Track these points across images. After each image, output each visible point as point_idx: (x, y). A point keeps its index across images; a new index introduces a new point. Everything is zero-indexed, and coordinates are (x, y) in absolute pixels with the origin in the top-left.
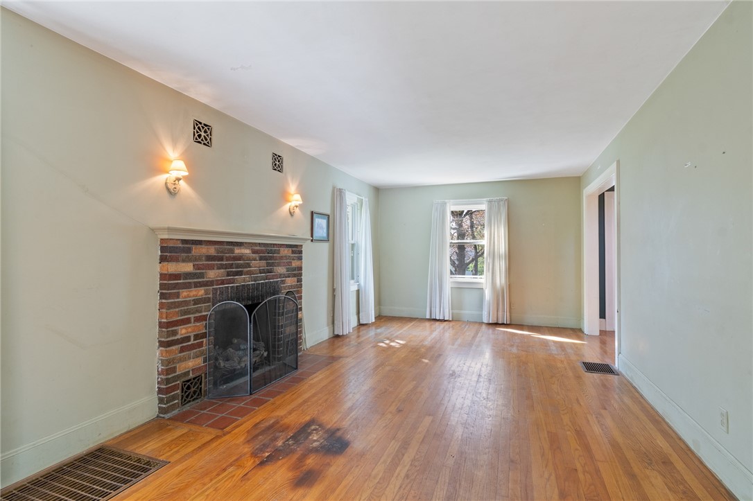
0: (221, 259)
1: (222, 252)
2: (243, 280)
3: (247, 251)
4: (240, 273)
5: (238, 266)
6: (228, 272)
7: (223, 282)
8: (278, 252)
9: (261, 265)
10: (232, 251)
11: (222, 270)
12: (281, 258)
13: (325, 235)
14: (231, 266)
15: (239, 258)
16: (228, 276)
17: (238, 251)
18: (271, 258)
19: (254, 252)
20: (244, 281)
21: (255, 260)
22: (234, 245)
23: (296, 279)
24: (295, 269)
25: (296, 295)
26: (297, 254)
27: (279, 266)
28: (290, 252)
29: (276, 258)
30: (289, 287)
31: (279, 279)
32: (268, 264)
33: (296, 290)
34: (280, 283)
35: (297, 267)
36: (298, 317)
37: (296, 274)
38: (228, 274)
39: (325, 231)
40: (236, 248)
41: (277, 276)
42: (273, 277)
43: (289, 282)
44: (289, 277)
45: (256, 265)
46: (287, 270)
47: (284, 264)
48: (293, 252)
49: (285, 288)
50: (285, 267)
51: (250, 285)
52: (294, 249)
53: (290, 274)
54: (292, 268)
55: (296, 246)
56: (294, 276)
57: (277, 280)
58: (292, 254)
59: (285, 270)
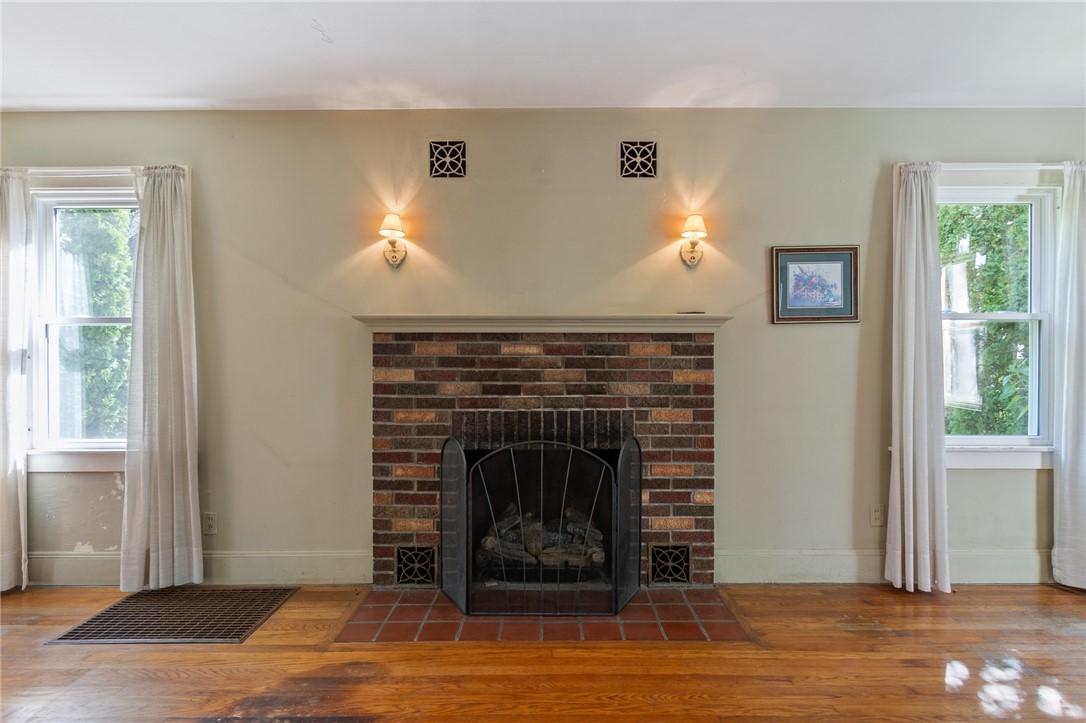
0: (470, 363)
1: (472, 352)
2: (519, 402)
3: (531, 350)
4: (514, 390)
5: (509, 376)
6: (484, 387)
7: (474, 403)
8: (624, 350)
9: (571, 376)
10: (495, 350)
11: (472, 383)
12: (635, 363)
13: (839, 304)
14: (493, 376)
15: (513, 362)
16: (484, 393)
17: (508, 349)
18: (600, 363)
19: (550, 351)
20: (524, 405)
21: (553, 365)
22: (500, 339)
23: (689, 412)
24: (685, 389)
25: (688, 449)
26: (691, 354)
27: (625, 380)
28: (664, 351)
29: (615, 364)
30: (662, 429)
31: (628, 409)
32: (591, 376)
33: (691, 438)
34: (632, 416)
35: (692, 384)
36: (697, 500)
37: (687, 400)
38: (486, 390)
39: (838, 292)
40: (503, 344)
41: (621, 402)
42: (608, 403)
43: (661, 416)
44: (662, 406)
45: (556, 376)
46: (656, 390)
47: (643, 378)
48: (675, 350)
49: (649, 429)
50: (649, 384)
51: (539, 413)
52: (680, 343)
53: (668, 398)
54: (675, 386)
55: (688, 336)
56: (683, 404)
57: (621, 409)
58: (673, 354)
59: (648, 390)
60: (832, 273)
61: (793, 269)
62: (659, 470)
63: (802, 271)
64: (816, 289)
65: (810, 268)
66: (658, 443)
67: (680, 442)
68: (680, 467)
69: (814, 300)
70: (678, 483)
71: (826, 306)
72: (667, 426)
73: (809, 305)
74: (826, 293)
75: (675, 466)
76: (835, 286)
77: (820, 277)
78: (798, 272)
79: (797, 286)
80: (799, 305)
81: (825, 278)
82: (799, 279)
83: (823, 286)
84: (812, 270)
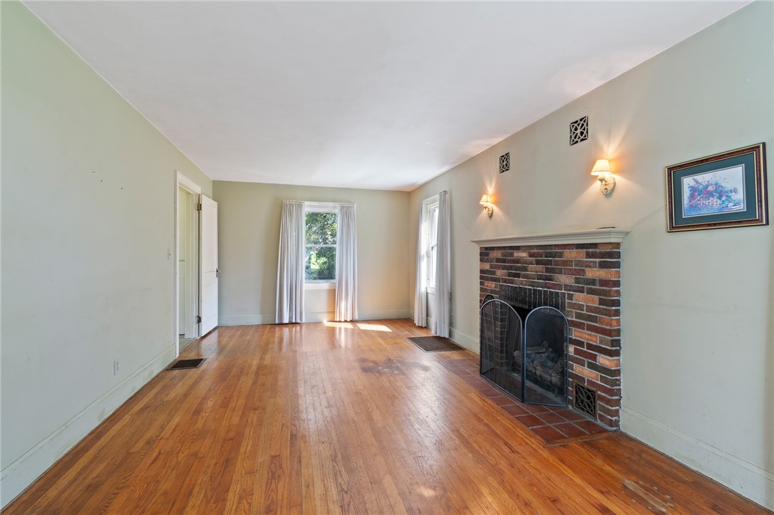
0: (504, 261)
1: (505, 256)
2: (520, 282)
3: (524, 255)
4: (518, 275)
5: (517, 269)
6: (509, 273)
7: (505, 281)
8: (561, 255)
9: (538, 269)
10: (512, 255)
11: (506, 271)
12: (566, 263)
14: (511, 268)
15: (517, 261)
16: (509, 276)
17: (517, 254)
18: (549, 262)
19: (531, 255)
20: (522, 284)
21: (531, 263)
22: (514, 250)
23: (596, 298)
24: (593, 282)
25: (595, 324)
26: (596, 258)
27: (561, 273)
28: (580, 255)
29: (557, 263)
30: (580, 307)
31: (563, 291)
32: (547, 270)
33: (597, 317)
34: (565, 296)
35: (598, 279)
36: (601, 362)
37: (594, 290)
38: (509, 275)
39: (740, 196)
40: (515, 252)
41: (559, 287)
42: (554, 286)
43: (580, 298)
44: (580, 292)
45: (534, 269)
46: (577, 281)
47: (570, 272)
48: (588, 255)
49: (573, 306)
50: (574, 277)
51: (526, 289)
52: (590, 250)
53: (583, 287)
54: (587, 279)
55: (595, 245)
56: (591, 292)
57: (560, 291)
58: (586, 258)
59: (573, 281)
60: (733, 178)
61: (688, 182)
62: (578, 334)
63: (697, 182)
64: (713, 196)
65: (705, 178)
66: (578, 316)
67: (589, 318)
68: (590, 335)
69: (712, 206)
70: (590, 346)
71: (725, 211)
72: (583, 306)
73: (705, 212)
74: (724, 198)
75: (588, 334)
76: (735, 191)
77: (716, 184)
78: (692, 183)
79: (692, 197)
80: (694, 214)
81: (723, 184)
82: (693, 190)
83: (720, 192)
84: (709, 179)
